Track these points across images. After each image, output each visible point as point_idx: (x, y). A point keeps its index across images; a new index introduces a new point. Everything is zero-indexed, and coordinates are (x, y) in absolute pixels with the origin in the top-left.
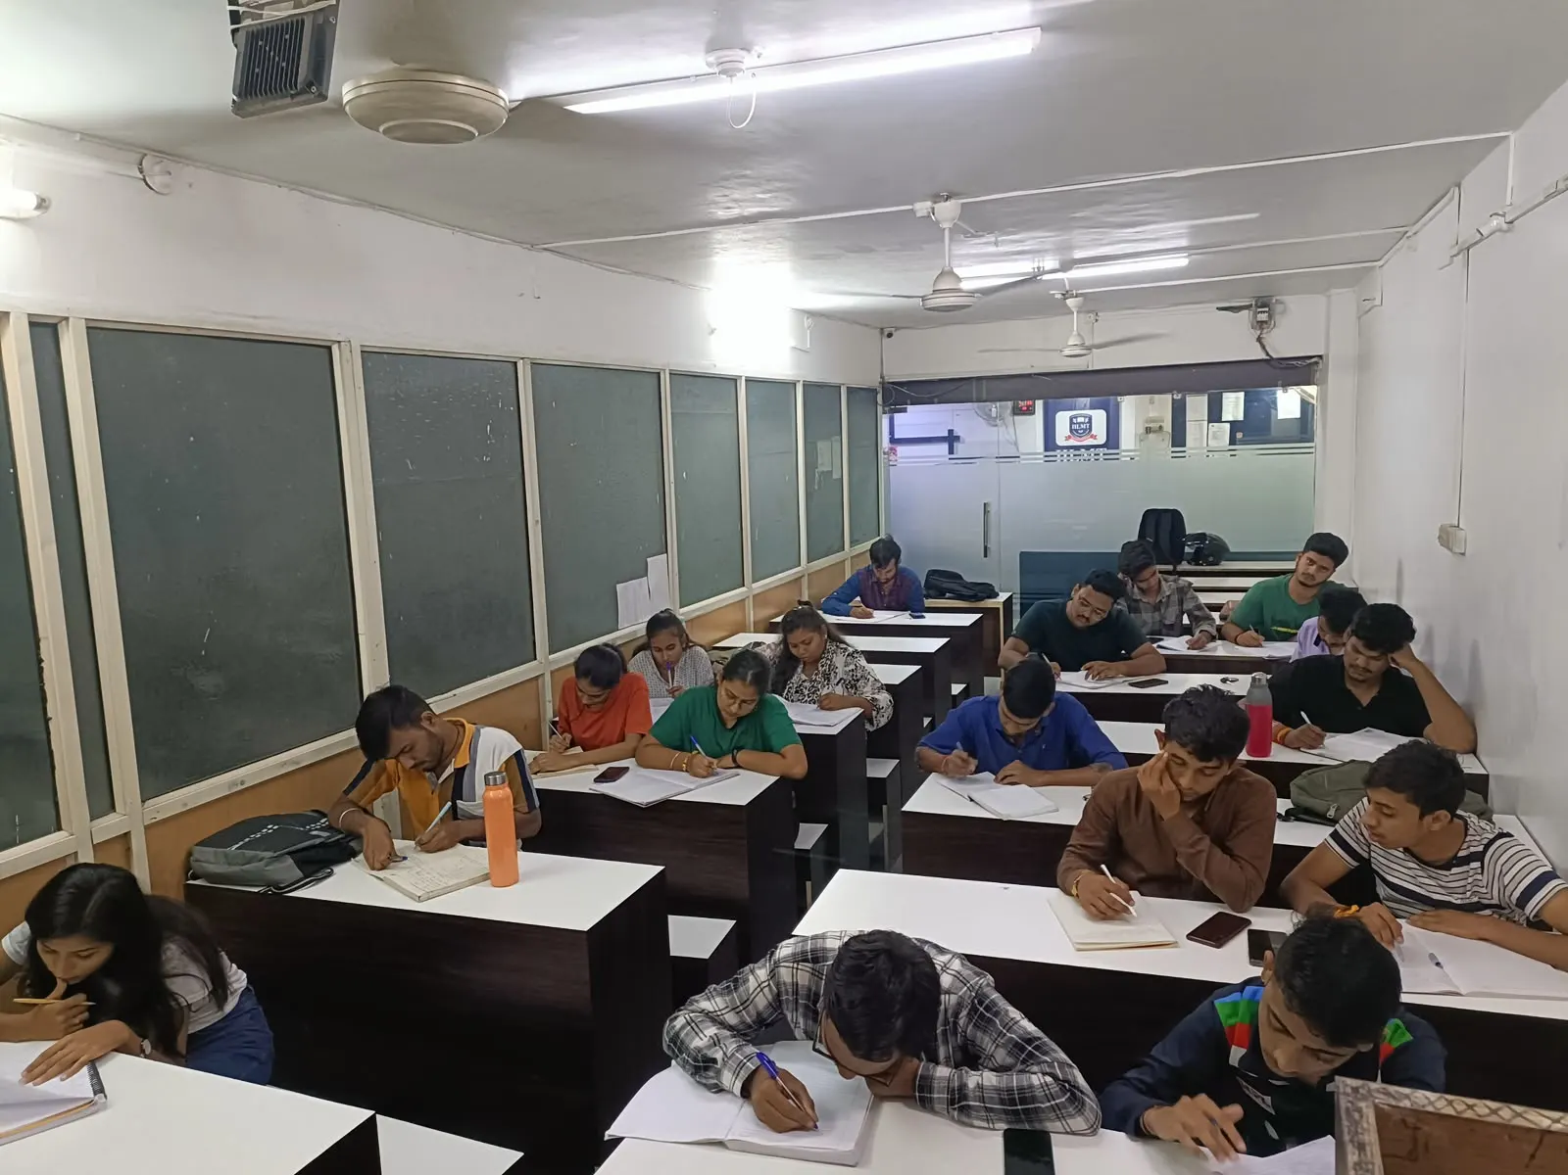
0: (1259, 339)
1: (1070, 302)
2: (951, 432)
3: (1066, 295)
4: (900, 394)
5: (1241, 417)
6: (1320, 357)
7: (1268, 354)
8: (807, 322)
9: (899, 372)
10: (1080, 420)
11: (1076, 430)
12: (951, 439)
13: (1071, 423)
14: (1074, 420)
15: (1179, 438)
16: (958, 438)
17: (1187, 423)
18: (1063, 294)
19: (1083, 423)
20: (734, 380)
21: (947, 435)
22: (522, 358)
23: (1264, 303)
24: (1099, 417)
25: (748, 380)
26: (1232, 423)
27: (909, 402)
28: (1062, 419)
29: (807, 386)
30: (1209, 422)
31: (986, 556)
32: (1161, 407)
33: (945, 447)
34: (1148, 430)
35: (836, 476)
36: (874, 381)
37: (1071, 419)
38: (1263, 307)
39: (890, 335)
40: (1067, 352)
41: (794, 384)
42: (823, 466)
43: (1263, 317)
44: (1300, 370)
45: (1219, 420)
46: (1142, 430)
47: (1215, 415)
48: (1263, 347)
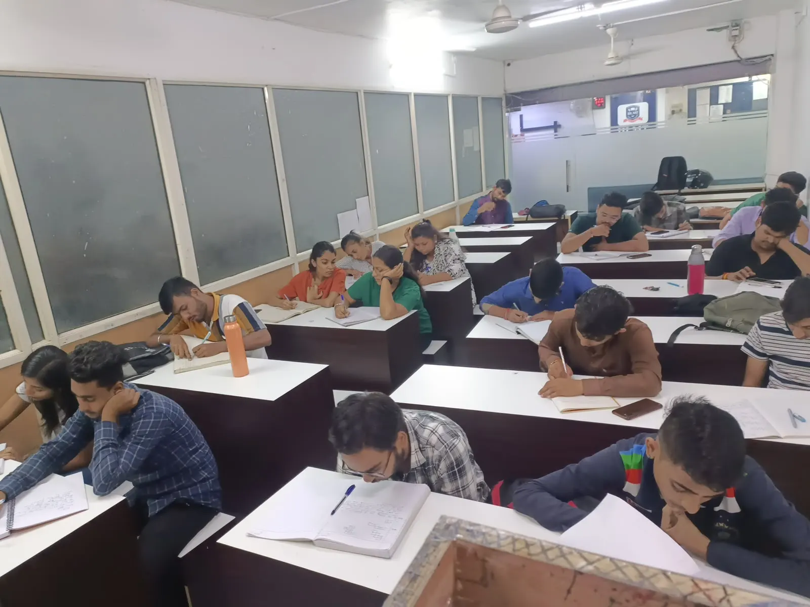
0: (733, 47)
1: (609, 31)
2: (555, 123)
3: (606, 27)
4: (516, 101)
5: (730, 101)
6: (772, 55)
7: (739, 56)
8: (453, 59)
9: (516, 87)
10: (633, 109)
11: (630, 116)
12: (556, 127)
13: (627, 111)
14: (629, 110)
15: (692, 114)
16: (560, 126)
17: (697, 107)
18: (604, 27)
19: (634, 111)
20: (407, 95)
21: (553, 124)
22: (267, 86)
23: (736, 25)
24: (644, 107)
25: (416, 95)
26: (725, 105)
27: (522, 104)
28: (622, 110)
29: (455, 97)
30: (711, 104)
31: (568, 191)
32: (680, 96)
33: (552, 131)
34: (673, 112)
35: (476, 149)
36: (498, 92)
37: (627, 109)
38: (736, 27)
39: (509, 65)
40: (608, 62)
41: (446, 96)
42: (468, 142)
43: (736, 33)
44: (759, 64)
45: (717, 103)
46: (670, 113)
47: (714, 100)
48: (736, 52)
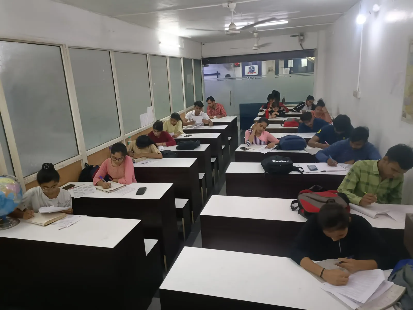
0: (301, 45)
1: (255, 34)
2: (217, 72)
3: (254, 32)
4: (207, 61)
5: (292, 66)
6: (316, 49)
7: (303, 48)
8: (183, 40)
9: (207, 55)
10: (251, 68)
11: (251, 71)
12: (218, 74)
13: (249, 69)
14: (250, 68)
15: (277, 72)
16: (219, 74)
17: (279, 69)
18: (253, 32)
19: (252, 69)
20: (165, 57)
21: (216, 73)
22: (111, 50)
23: (302, 34)
24: (256, 67)
25: (169, 57)
26: (290, 68)
27: (209, 63)
28: (247, 68)
29: (184, 59)
30: (285, 68)
31: (231, 105)
33: (216, 77)
34: (269, 71)
35: (192, 84)
36: (199, 58)
37: (249, 68)
39: (204, 44)
40: (254, 48)
41: (180, 58)
42: (188, 81)
43: (302, 38)
44: (309, 53)
45: (287, 67)
46: (267, 71)
47: (286, 66)
48: (302, 46)
